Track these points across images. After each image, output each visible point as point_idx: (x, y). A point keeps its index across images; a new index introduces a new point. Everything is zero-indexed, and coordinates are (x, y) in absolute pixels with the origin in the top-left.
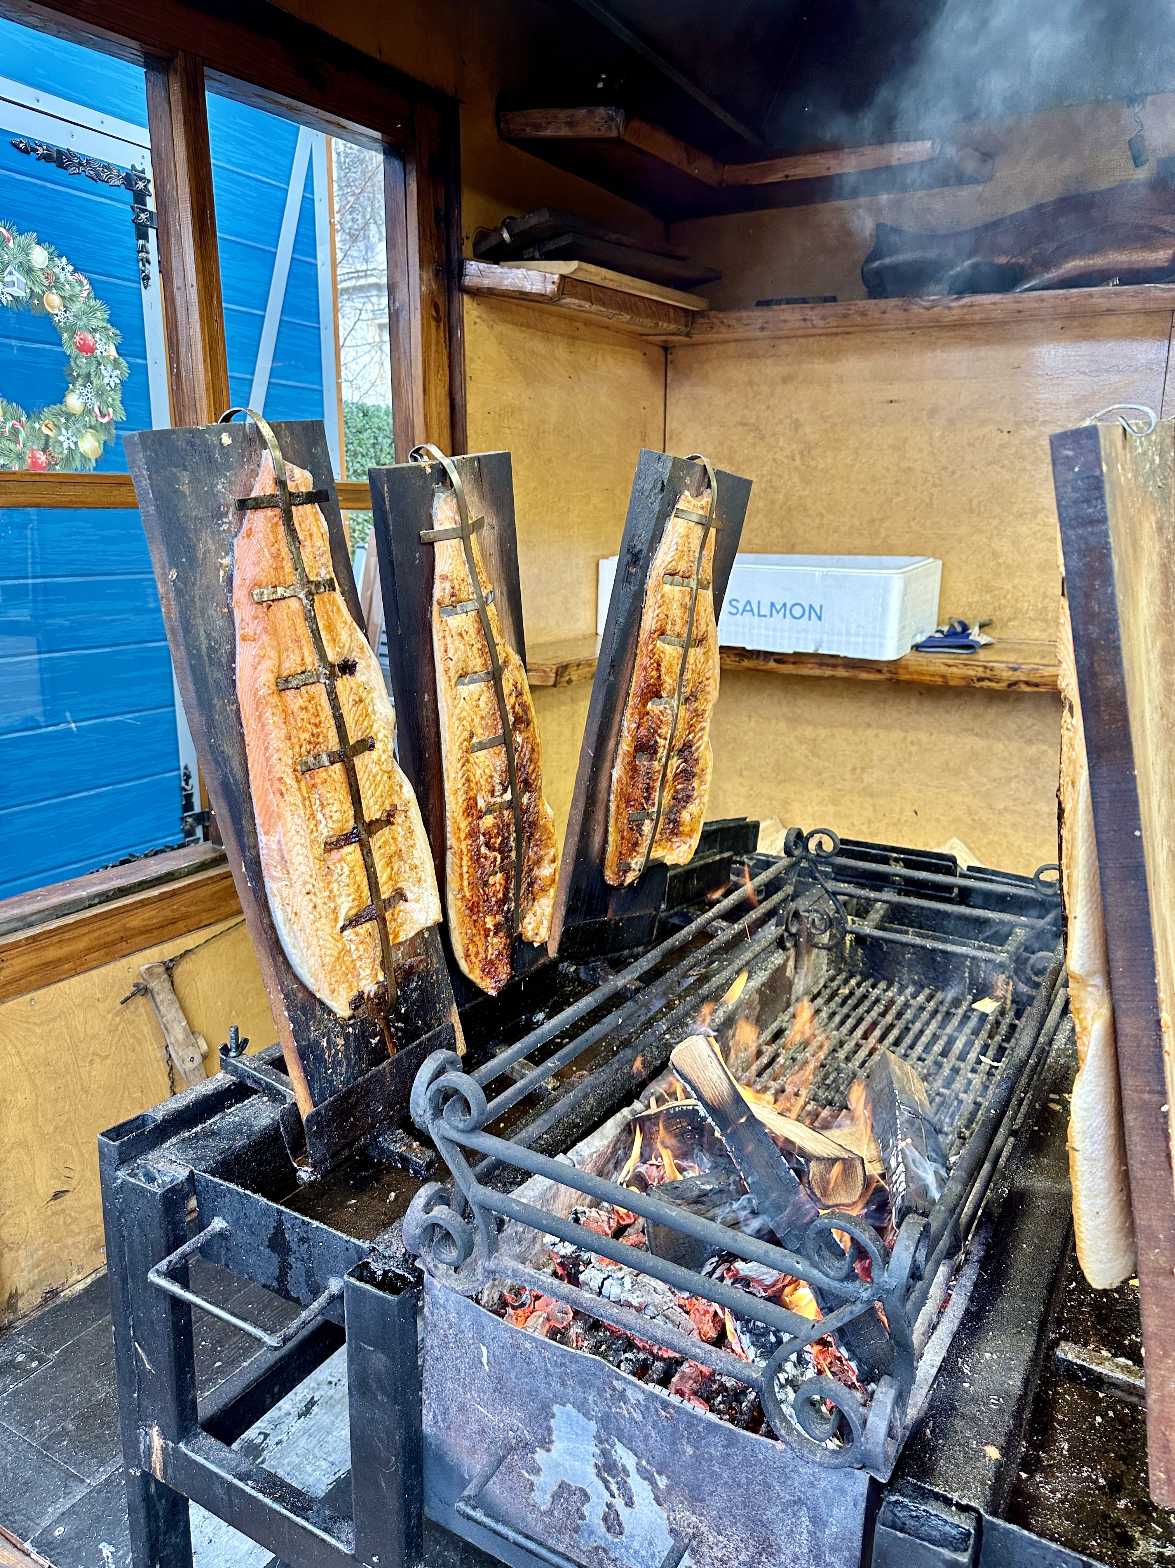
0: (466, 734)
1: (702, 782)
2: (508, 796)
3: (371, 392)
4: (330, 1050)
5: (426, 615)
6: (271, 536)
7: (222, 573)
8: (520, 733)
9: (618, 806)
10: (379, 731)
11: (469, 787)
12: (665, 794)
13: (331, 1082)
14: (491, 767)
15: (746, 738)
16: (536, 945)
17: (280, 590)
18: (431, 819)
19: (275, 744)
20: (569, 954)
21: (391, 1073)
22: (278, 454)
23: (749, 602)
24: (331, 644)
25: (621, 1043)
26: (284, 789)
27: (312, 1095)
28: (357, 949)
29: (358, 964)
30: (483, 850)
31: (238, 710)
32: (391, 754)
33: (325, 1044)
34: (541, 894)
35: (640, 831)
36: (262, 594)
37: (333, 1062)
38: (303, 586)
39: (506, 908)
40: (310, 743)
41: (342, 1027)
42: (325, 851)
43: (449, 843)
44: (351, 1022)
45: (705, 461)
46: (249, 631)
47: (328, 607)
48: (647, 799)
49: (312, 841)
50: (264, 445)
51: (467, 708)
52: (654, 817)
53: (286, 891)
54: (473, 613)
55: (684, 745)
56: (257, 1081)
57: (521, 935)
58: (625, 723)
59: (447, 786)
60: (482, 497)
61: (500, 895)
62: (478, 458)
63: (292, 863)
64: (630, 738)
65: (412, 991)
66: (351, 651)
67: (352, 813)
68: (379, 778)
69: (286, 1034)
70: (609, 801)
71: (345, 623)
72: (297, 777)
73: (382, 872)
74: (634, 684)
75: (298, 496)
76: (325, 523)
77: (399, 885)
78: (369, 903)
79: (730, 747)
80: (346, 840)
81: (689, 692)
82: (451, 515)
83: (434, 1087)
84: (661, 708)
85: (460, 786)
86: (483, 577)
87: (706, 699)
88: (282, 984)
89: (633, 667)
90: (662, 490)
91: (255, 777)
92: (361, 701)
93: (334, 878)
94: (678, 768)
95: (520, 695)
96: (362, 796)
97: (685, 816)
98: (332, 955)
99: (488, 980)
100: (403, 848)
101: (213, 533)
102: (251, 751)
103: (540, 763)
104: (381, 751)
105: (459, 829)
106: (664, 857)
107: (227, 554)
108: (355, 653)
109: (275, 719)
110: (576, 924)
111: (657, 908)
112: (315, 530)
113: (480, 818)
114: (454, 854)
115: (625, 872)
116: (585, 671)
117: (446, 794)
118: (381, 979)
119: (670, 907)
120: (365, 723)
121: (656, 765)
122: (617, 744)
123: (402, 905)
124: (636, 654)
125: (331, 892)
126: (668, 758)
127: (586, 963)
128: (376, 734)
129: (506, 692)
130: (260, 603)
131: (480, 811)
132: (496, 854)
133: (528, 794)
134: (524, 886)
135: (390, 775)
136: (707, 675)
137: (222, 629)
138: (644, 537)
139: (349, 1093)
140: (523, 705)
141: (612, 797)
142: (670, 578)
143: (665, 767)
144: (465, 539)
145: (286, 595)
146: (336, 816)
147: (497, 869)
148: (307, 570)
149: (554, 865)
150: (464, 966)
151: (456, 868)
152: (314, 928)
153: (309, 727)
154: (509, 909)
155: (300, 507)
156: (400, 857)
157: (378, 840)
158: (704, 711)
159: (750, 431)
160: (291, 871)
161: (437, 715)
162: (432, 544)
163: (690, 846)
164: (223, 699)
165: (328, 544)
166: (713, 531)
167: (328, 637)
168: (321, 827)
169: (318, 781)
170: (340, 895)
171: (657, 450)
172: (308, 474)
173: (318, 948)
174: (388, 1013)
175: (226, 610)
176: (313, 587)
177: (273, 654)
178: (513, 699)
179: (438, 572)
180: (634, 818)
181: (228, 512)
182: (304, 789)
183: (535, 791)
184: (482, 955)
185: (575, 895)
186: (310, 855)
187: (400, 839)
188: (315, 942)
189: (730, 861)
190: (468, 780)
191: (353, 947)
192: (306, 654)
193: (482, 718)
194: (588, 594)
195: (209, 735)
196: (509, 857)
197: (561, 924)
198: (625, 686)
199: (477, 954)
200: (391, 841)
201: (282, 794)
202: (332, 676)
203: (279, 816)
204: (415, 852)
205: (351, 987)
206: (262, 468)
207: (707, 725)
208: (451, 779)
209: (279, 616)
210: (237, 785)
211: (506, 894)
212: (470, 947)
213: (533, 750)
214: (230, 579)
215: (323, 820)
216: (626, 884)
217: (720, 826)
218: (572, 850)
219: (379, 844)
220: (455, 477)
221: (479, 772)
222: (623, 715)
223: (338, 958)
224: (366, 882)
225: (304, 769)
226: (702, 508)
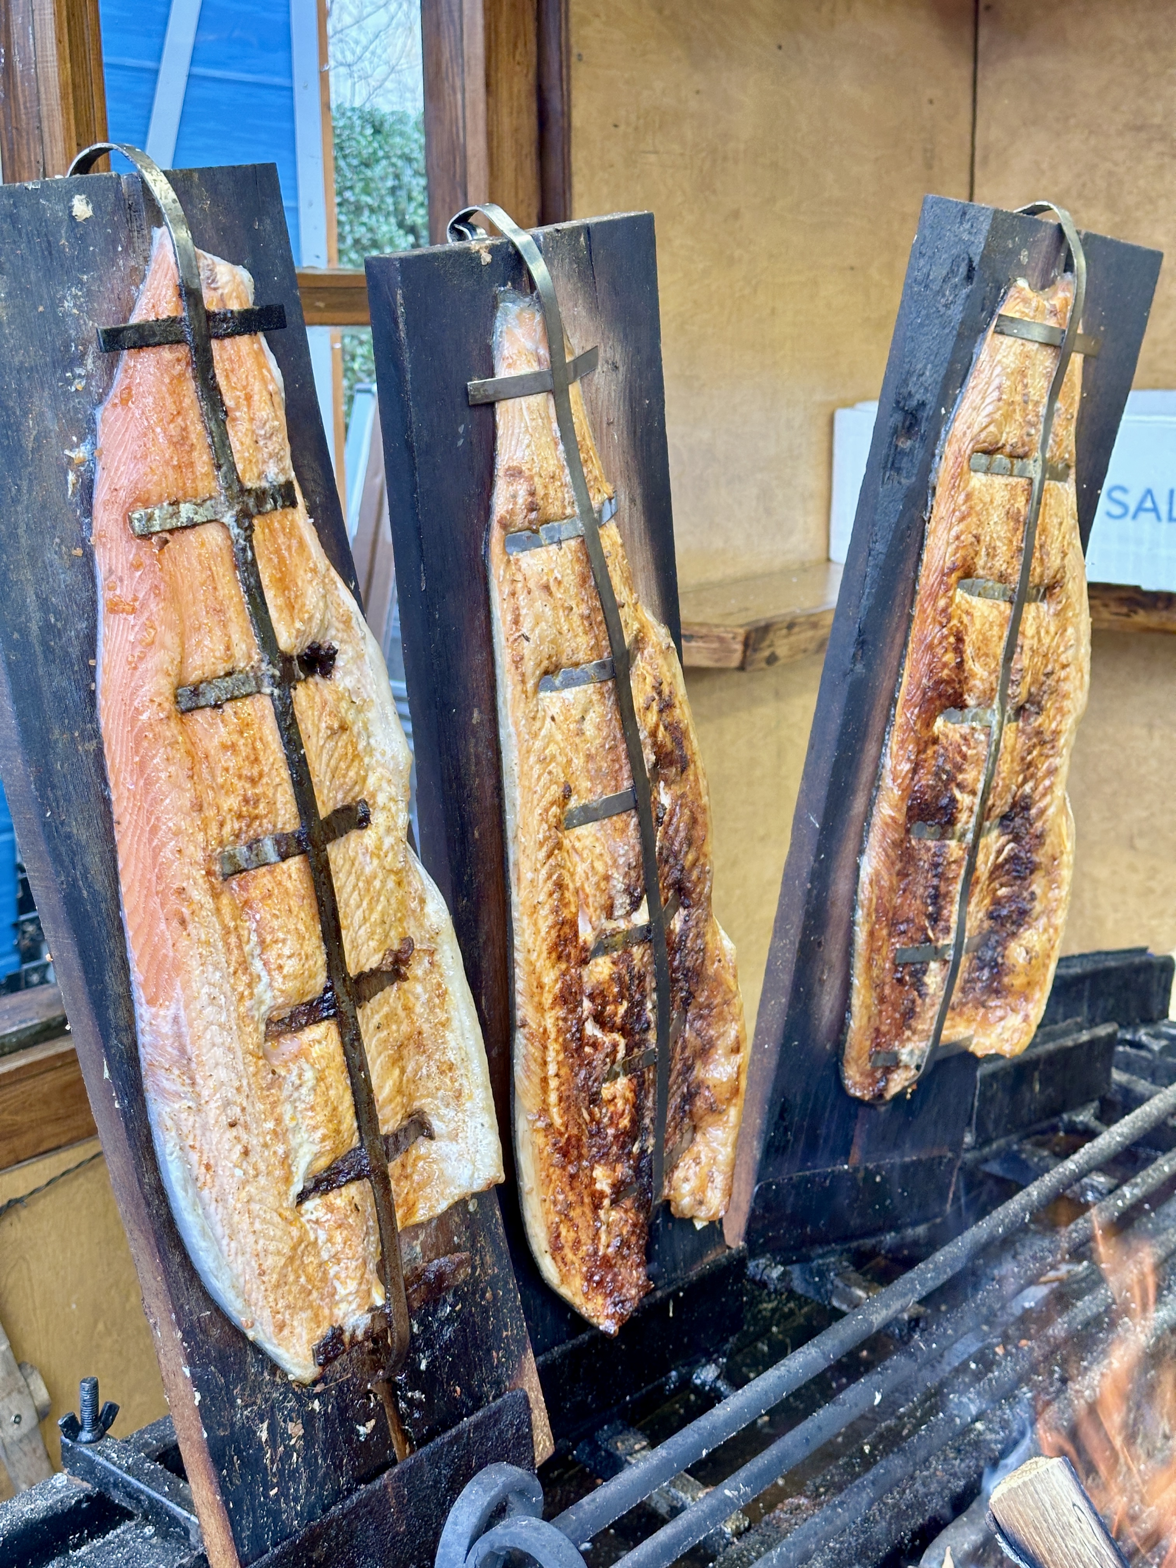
0: (556, 791)
1: (1053, 882)
2: (642, 917)
3: (389, 85)
4: (275, 1449)
5: (477, 549)
6: (169, 401)
7: (71, 477)
8: (668, 784)
9: (871, 934)
10: (380, 788)
11: (562, 898)
12: (972, 908)
13: (275, 1514)
14: (608, 859)
15: (1143, 770)
16: (699, 1225)
17: (186, 511)
18: (485, 964)
19: (170, 821)
20: (768, 1240)
21: (399, 1496)
22: (184, 234)
23: (1149, 492)
24: (286, 615)
25: (881, 1437)
26: (185, 911)
27: (237, 1540)
28: (330, 1240)
29: (333, 1271)
30: (591, 1029)
31: (99, 754)
32: (402, 834)
33: (264, 1436)
34: (709, 1119)
35: (918, 985)
36: (150, 518)
37: (281, 1472)
38: (231, 501)
39: (636, 1149)
40: (240, 816)
41: (299, 1398)
42: (267, 1036)
43: (519, 1014)
44: (319, 1388)
45: (1060, 215)
46: (123, 592)
47: (281, 539)
48: (935, 918)
49: (241, 1018)
50: (157, 217)
51: (559, 737)
52: (950, 955)
53: (188, 1121)
54: (573, 543)
55: (1014, 805)
56: (133, 1495)
57: (668, 1203)
58: (888, 762)
59: (516, 896)
60: (594, 308)
61: (625, 1122)
62: (587, 230)
63: (201, 1064)
64: (897, 792)
65: (442, 1324)
66: (325, 627)
67: (321, 959)
68: (377, 884)
69: (187, 1412)
70: (852, 924)
71: (314, 571)
72: (212, 887)
73: (383, 1079)
74: (905, 680)
75: (225, 320)
76: (277, 373)
77: (416, 1104)
78: (355, 1142)
79: (1107, 789)
80: (309, 1014)
81: (1024, 695)
82: (529, 345)
83: (482, 1547)
84: (965, 729)
85: (542, 897)
86: (594, 469)
87: (1060, 710)
88: (178, 1309)
89: (905, 645)
90: (969, 277)
91: (129, 889)
92: (343, 728)
93: (285, 1093)
94: (1000, 852)
95: (667, 706)
96: (343, 922)
97: (1016, 953)
98: (279, 1253)
99: (600, 1300)
100: (426, 1027)
101: (55, 397)
102: (124, 836)
103: (707, 848)
104: (382, 830)
105: (541, 986)
106: (969, 1039)
107: (82, 439)
108: (333, 632)
109: (172, 769)
110: (783, 1179)
111: (957, 1145)
112: (257, 386)
113: (584, 962)
114: (530, 1038)
115: (888, 1071)
116: (804, 637)
117: (515, 914)
118: (379, 1302)
119: (983, 1140)
120: (352, 773)
121: (954, 848)
122: (871, 803)
123: (423, 1147)
124: (910, 618)
125: (279, 1121)
126: (979, 832)
127: (805, 1260)
128: (373, 795)
129: (639, 702)
130: (146, 537)
131: (584, 949)
132: (617, 1036)
133: (682, 912)
134: (675, 1101)
135: (401, 877)
136: (1063, 659)
137: (70, 592)
138: (931, 375)
139: (313, 1539)
140: (673, 728)
141: (860, 915)
142: (984, 460)
143: (973, 850)
144: (559, 394)
145: (198, 519)
146: (291, 966)
147: (617, 1068)
148: (240, 467)
149: (738, 1059)
150: (549, 1269)
151: (535, 1067)
152: (244, 1195)
153: (239, 784)
154: (643, 1151)
155: (227, 342)
156: (420, 1047)
157: (374, 1012)
158: (1056, 733)
159: (1150, 141)
160: (199, 1080)
161: (498, 753)
162: (490, 406)
163: (1026, 1018)
164: (71, 730)
165: (281, 413)
166: (1077, 360)
167: (280, 601)
168: (259, 989)
169: (255, 893)
170: (297, 1128)
171: (956, 195)
172: (243, 275)
173: (251, 1239)
174: (394, 1371)
175: (79, 552)
176: (251, 502)
177: (170, 639)
178: (652, 717)
179: (503, 461)
180: (906, 958)
181: (84, 354)
182: (226, 911)
183: (698, 904)
184: (587, 1248)
185: (781, 1117)
186: (236, 1045)
187: (419, 1009)
188: (245, 1226)
189: (1111, 1041)
190: (560, 886)
191: (322, 1236)
192: (236, 637)
193: (589, 757)
194: (811, 480)
195: (44, 803)
196: (644, 1041)
197: (752, 1179)
198: (887, 684)
199: (577, 1244)
200: (402, 1014)
201: (183, 922)
202: (286, 681)
203: (178, 967)
204: (449, 1036)
205: (316, 1319)
206: (153, 265)
207: (1062, 762)
208: (524, 883)
209: (183, 560)
210: (96, 904)
211: (636, 1121)
212: (563, 1231)
213: (694, 821)
214: (87, 488)
215: (264, 974)
216: (888, 1096)
217: (1089, 967)
218: (776, 1025)
219: (376, 1019)
220: (539, 269)
221: (581, 868)
222: (882, 743)
223: (291, 1259)
224: (348, 1100)
225: (228, 869)
226: (1054, 313)
